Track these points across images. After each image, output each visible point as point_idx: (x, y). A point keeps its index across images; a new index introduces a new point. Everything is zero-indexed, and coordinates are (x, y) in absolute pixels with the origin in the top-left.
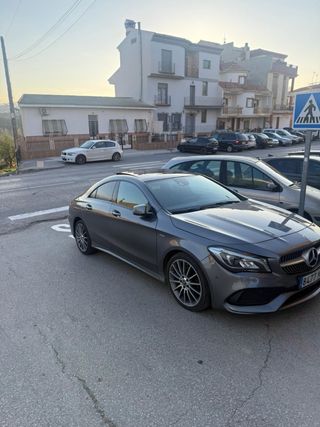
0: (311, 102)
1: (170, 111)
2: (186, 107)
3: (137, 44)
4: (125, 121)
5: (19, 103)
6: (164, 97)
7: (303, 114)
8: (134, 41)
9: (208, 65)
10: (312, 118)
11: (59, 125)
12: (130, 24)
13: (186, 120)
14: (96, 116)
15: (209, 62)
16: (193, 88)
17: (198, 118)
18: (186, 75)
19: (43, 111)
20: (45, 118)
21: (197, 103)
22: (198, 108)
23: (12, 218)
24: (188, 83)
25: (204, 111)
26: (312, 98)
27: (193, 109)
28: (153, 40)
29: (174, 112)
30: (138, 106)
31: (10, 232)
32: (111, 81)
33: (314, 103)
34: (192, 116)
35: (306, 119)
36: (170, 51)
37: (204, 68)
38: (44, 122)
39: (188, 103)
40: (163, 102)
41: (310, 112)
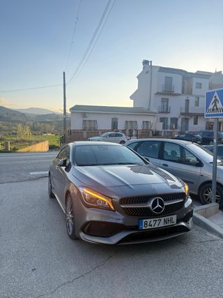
0: (215, 97)
1: (169, 116)
2: (182, 114)
3: (149, 74)
4: (136, 122)
5: (70, 109)
6: (165, 107)
7: (211, 107)
8: (147, 72)
9: (199, 86)
10: (217, 109)
11: (93, 123)
12: (146, 62)
13: (182, 123)
14: (117, 119)
15: (201, 84)
16: (187, 101)
17: (191, 122)
18: (183, 92)
19: (84, 115)
20: (85, 119)
21: (190, 112)
22: (191, 115)
23: (31, 173)
24: (184, 98)
25: (197, 117)
26: (216, 94)
27: (187, 115)
28: (159, 71)
29: (173, 117)
30: (147, 113)
31: (25, 181)
32: (131, 97)
33: (218, 98)
34: (187, 120)
35: (213, 109)
36: (172, 78)
37: (197, 88)
38: (84, 121)
39: (184, 112)
40: (165, 110)
41: (215, 105)
